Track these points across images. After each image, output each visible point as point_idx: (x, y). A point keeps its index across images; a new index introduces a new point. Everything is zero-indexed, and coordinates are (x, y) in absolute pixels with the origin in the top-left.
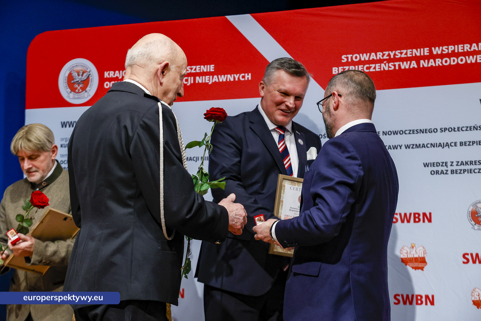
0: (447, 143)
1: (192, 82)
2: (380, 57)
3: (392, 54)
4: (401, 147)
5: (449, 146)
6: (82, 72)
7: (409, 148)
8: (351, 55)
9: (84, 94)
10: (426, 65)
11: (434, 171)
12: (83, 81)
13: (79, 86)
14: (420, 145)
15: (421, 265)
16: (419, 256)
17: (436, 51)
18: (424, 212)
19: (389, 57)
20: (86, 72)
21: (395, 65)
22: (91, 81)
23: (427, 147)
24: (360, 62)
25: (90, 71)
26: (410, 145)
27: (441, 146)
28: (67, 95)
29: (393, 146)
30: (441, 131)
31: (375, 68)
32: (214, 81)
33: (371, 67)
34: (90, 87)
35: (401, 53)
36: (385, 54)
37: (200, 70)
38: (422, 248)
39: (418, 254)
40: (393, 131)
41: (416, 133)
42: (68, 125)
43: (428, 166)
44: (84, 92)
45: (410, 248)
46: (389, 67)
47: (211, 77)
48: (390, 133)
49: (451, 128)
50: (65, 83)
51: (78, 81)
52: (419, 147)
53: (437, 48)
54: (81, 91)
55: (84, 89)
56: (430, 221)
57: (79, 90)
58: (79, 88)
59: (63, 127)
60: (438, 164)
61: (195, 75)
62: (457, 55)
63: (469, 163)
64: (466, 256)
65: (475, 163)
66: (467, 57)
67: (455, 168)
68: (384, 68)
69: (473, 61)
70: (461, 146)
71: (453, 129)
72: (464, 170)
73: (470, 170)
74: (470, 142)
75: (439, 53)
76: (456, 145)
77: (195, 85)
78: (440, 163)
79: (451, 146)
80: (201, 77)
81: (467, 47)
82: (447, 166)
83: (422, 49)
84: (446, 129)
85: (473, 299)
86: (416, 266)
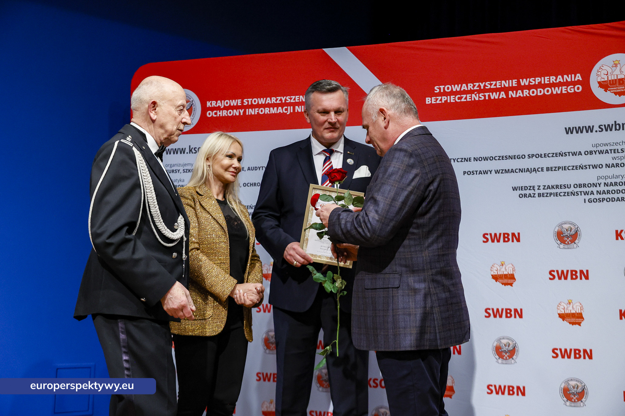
0: (535, 168)
1: (292, 111)
2: (470, 88)
3: (482, 86)
4: (491, 172)
5: (536, 171)
7: (499, 173)
8: (444, 86)
10: (514, 96)
11: (522, 195)
14: (509, 170)
15: (511, 281)
16: (508, 273)
17: (524, 82)
18: (513, 232)
19: (479, 88)
20: (189, 101)
21: (485, 95)
22: (194, 110)
23: (516, 172)
24: (452, 93)
25: (193, 101)
26: (500, 170)
27: (529, 172)
29: (483, 171)
30: (529, 157)
31: (466, 98)
33: (463, 97)
34: (193, 116)
35: (491, 84)
36: (475, 85)
37: (299, 100)
38: (511, 266)
39: (508, 271)
40: (483, 157)
41: (505, 159)
43: (516, 190)
45: (500, 265)
46: (479, 97)
48: (480, 159)
49: (538, 155)
52: (508, 172)
53: (525, 80)
56: (518, 240)
60: (526, 188)
61: (294, 105)
62: (544, 86)
63: (555, 187)
64: (553, 273)
65: (561, 186)
66: (553, 88)
67: (542, 191)
68: (474, 98)
69: (559, 92)
70: (547, 171)
71: (540, 155)
72: (550, 193)
73: (556, 193)
74: (556, 167)
75: (527, 84)
76: (543, 170)
77: (294, 113)
78: (528, 187)
79: (538, 171)
80: (300, 107)
81: (553, 79)
82: (535, 190)
83: (510, 81)
84: (533, 155)
85: (559, 312)
86: (505, 282)
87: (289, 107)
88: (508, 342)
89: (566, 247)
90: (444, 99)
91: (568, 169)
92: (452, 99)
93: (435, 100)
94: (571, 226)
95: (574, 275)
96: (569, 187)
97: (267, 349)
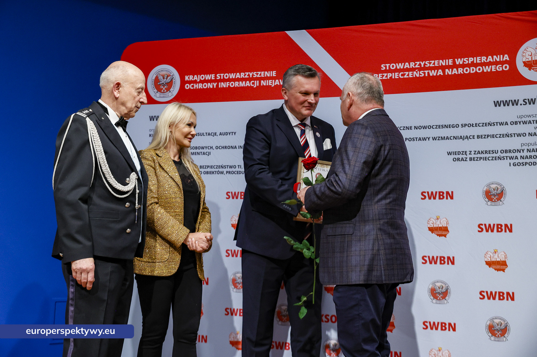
0: (467, 136)
1: (258, 85)
2: (412, 66)
3: (422, 64)
4: (429, 139)
5: (468, 139)
6: (167, 75)
7: (436, 140)
8: (389, 65)
9: (168, 94)
10: (450, 73)
11: (456, 159)
12: (167, 83)
13: (164, 87)
14: (444, 137)
15: (445, 233)
16: (443, 226)
17: (459, 61)
18: (447, 191)
19: (420, 66)
20: (170, 76)
21: (425, 72)
22: (174, 83)
23: (451, 139)
24: (396, 70)
25: (173, 75)
26: (436, 137)
27: (462, 139)
28: (155, 94)
29: (422, 138)
30: (462, 126)
31: (408, 75)
32: (275, 84)
33: (405, 74)
34: (173, 88)
35: (430, 63)
36: (417, 64)
37: (264, 75)
38: (445, 220)
39: (442, 224)
40: (423, 126)
41: (442, 128)
42: (155, 119)
43: (451, 154)
44: (169, 92)
45: (436, 219)
46: (420, 74)
47: (274, 81)
48: (420, 128)
49: (470, 124)
50: (153, 84)
51: (164, 83)
52: (444, 139)
53: (459, 59)
54: (165, 91)
55: (168, 90)
56: (452, 198)
57: (164, 91)
58: (164, 89)
59: (151, 120)
60: (459, 153)
61: (260, 79)
62: (476, 65)
63: (484, 152)
64: (481, 226)
65: (489, 152)
66: (484, 67)
67: (473, 156)
68: (416, 75)
69: (489, 70)
70: (478, 138)
71: (472, 125)
72: (480, 158)
73: (485, 157)
74: (485, 135)
75: (461, 63)
76: (474, 138)
77: (260, 87)
78: (461, 152)
79: (470, 138)
80: (265, 81)
81: (484, 59)
82: (467, 154)
83: (447, 60)
84: (466, 125)
85: (486, 260)
86: (440, 234)
87: (256, 81)
88: (442, 285)
89: (493, 204)
90: (389, 75)
91: (496, 137)
92: (396, 75)
93: (381, 76)
94: (498, 186)
95: (499, 228)
96: (496, 152)
97: (234, 288)
